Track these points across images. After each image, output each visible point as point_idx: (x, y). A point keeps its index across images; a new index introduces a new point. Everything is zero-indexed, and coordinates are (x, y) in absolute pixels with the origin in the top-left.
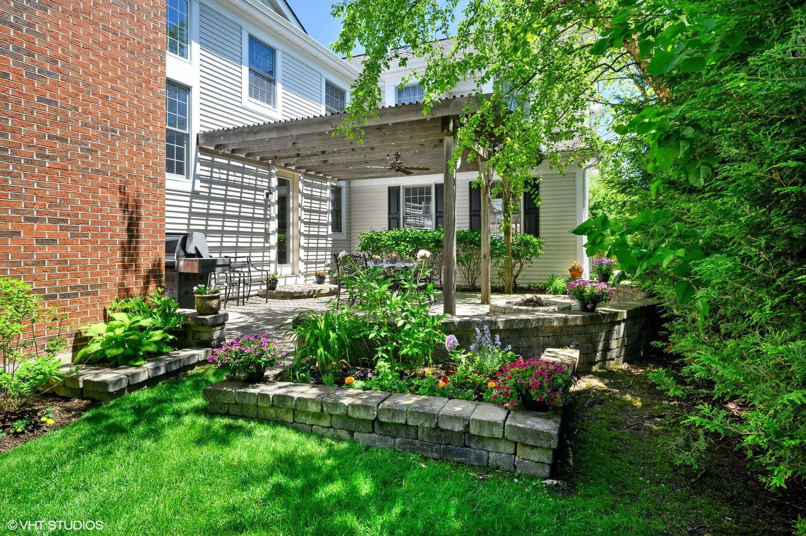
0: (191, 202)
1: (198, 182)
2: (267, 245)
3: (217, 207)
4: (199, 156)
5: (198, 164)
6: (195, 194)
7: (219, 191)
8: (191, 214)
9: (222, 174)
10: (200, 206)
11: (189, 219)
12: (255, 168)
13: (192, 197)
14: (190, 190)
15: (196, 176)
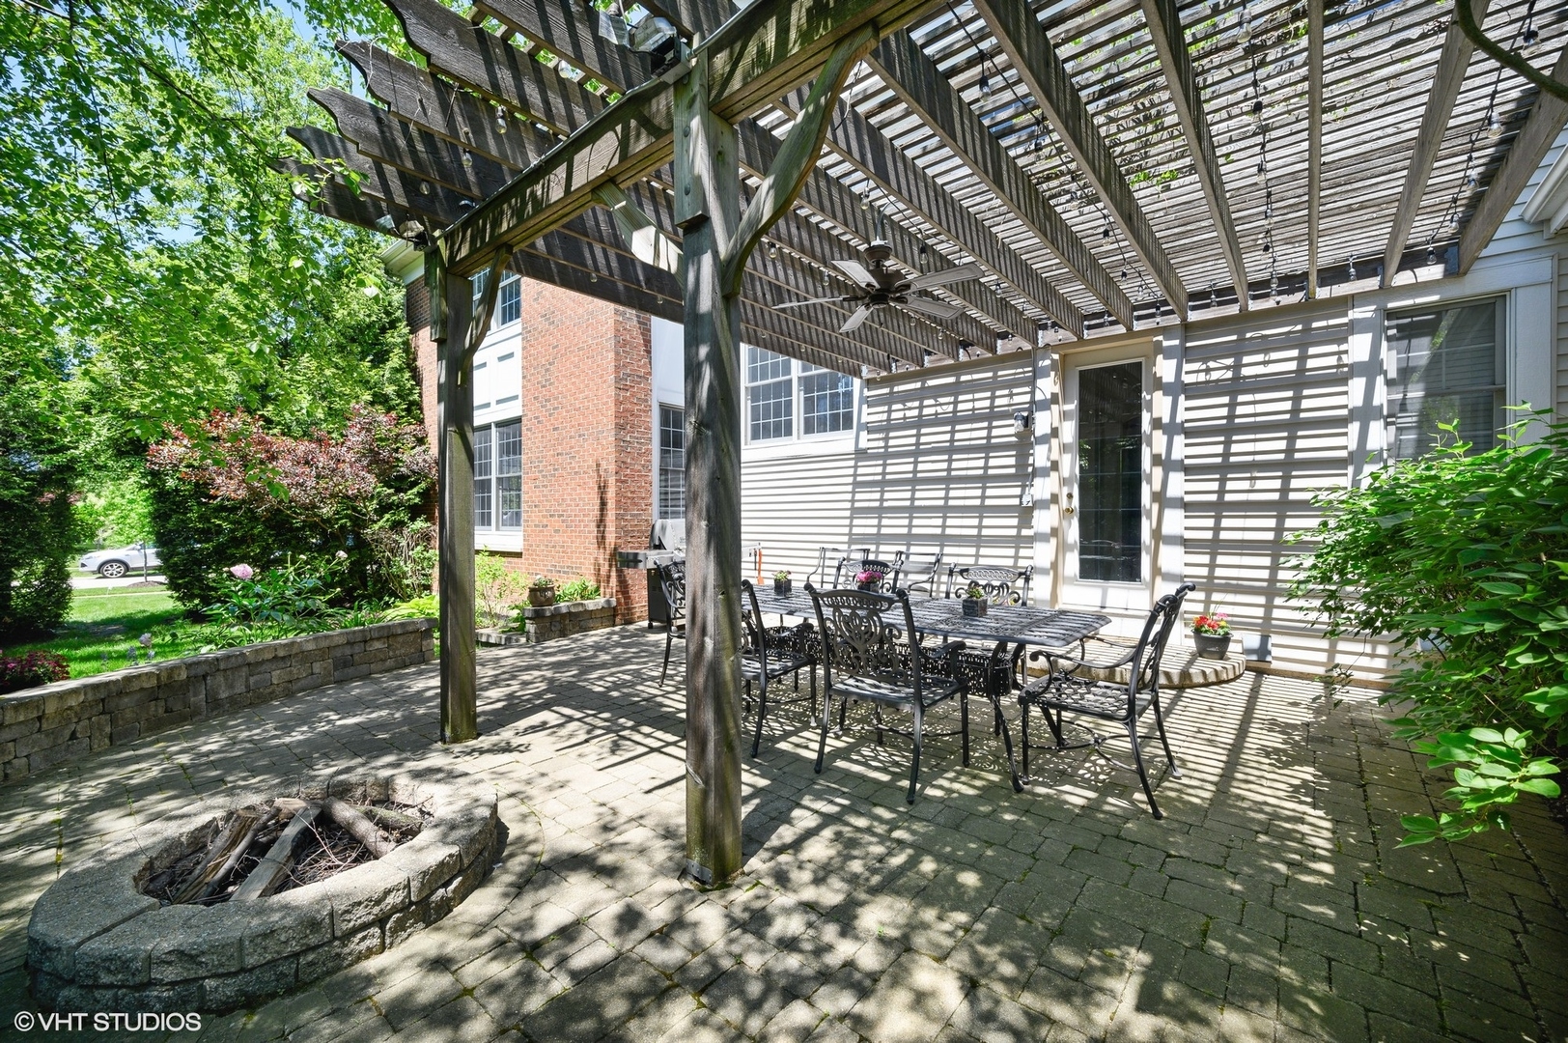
0: (856, 467)
1: (864, 435)
2: (1025, 532)
3: (901, 468)
4: (866, 393)
5: (865, 407)
6: (861, 454)
7: (903, 440)
8: (856, 484)
9: (910, 409)
10: (870, 470)
11: (853, 492)
12: (990, 374)
13: (857, 460)
14: (851, 448)
15: (863, 427)
